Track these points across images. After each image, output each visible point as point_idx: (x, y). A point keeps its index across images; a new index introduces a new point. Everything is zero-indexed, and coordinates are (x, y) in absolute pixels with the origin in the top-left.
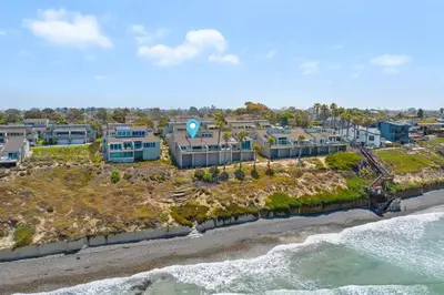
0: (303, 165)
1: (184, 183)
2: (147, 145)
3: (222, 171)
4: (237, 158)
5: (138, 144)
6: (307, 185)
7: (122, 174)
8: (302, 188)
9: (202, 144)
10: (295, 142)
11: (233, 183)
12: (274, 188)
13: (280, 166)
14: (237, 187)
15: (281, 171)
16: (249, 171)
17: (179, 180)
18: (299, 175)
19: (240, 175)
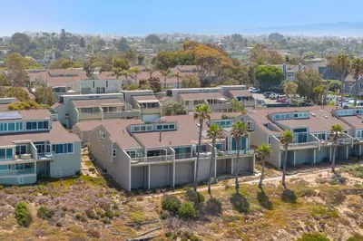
0: (343, 181)
1: (148, 222)
2: (58, 149)
3: (207, 198)
4: (224, 171)
5: (42, 148)
6: (355, 217)
7: (33, 208)
8: (347, 223)
9: (163, 145)
10: (322, 137)
11: (232, 219)
12: (303, 225)
13: (303, 183)
14: (240, 226)
15: (309, 193)
16: (254, 195)
17: (137, 216)
18: (339, 199)
19: (239, 203)
